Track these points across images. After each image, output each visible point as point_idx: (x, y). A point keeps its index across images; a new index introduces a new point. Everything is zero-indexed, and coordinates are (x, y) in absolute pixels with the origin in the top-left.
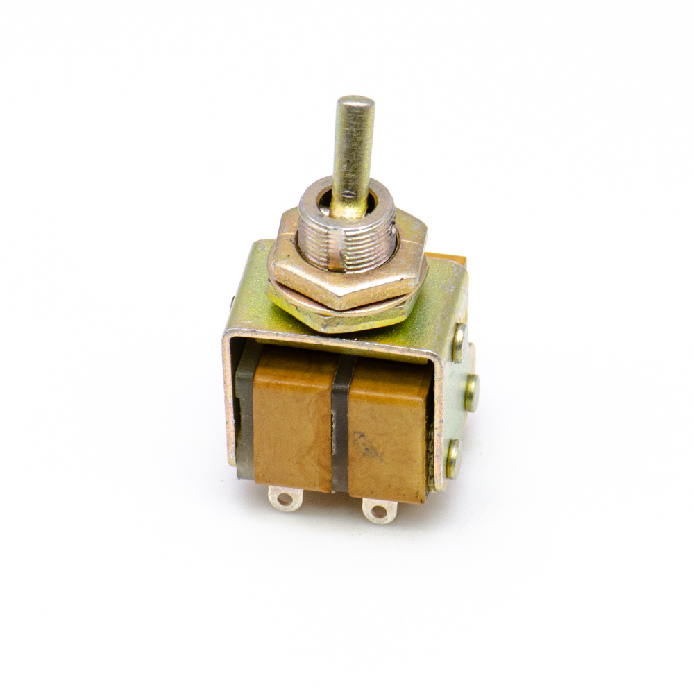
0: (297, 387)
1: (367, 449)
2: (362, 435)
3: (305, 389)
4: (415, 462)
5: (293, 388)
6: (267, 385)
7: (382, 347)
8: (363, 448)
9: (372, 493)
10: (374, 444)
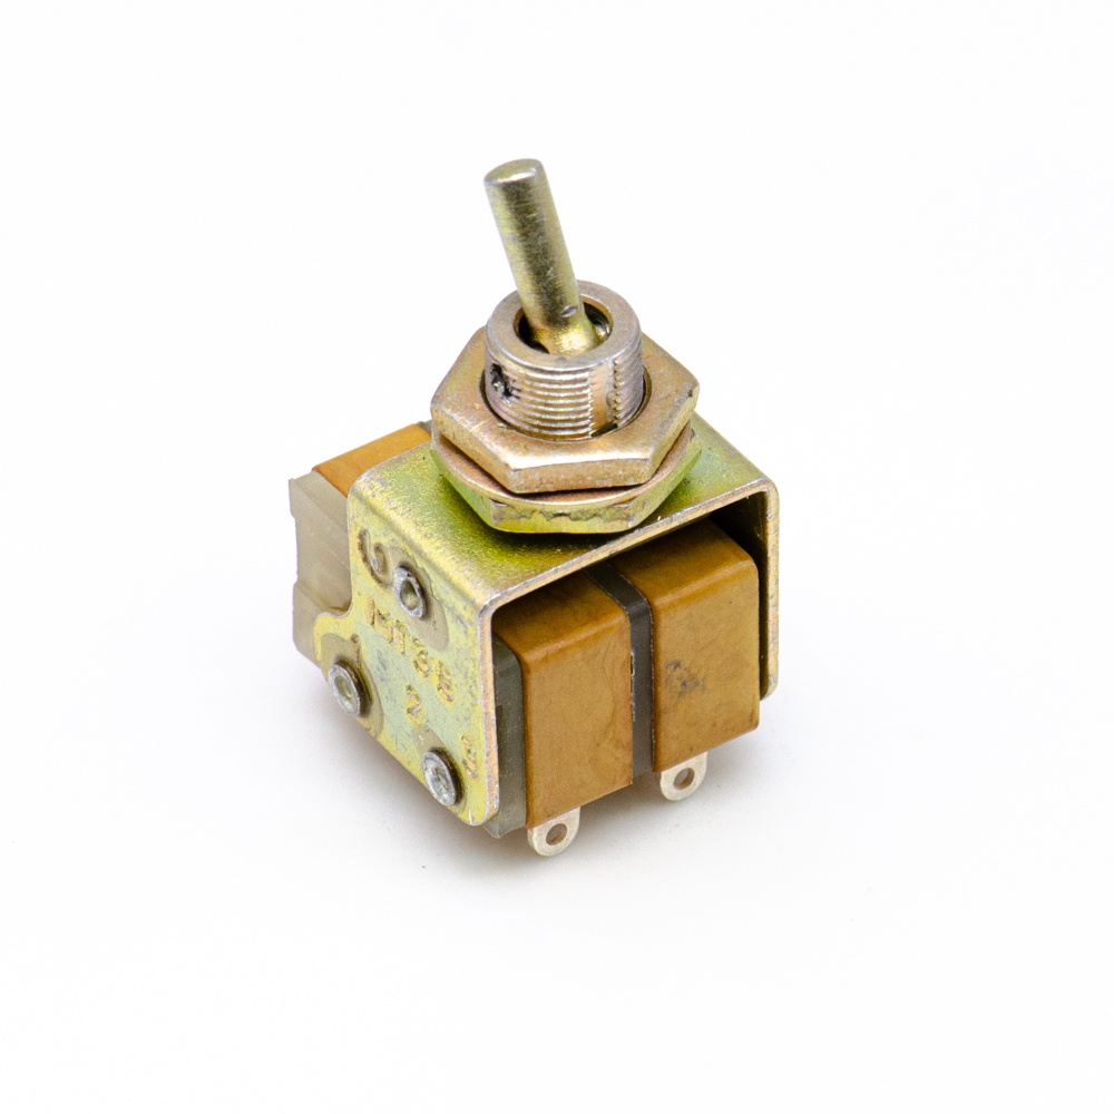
0: (586, 639)
1: (684, 684)
2: (677, 665)
3: (596, 636)
4: (748, 665)
5: (580, 644)
6: (545, 659)
7: (697, 510)
8: (679, 683)
9: (691, 749)
10: (694, 671)
